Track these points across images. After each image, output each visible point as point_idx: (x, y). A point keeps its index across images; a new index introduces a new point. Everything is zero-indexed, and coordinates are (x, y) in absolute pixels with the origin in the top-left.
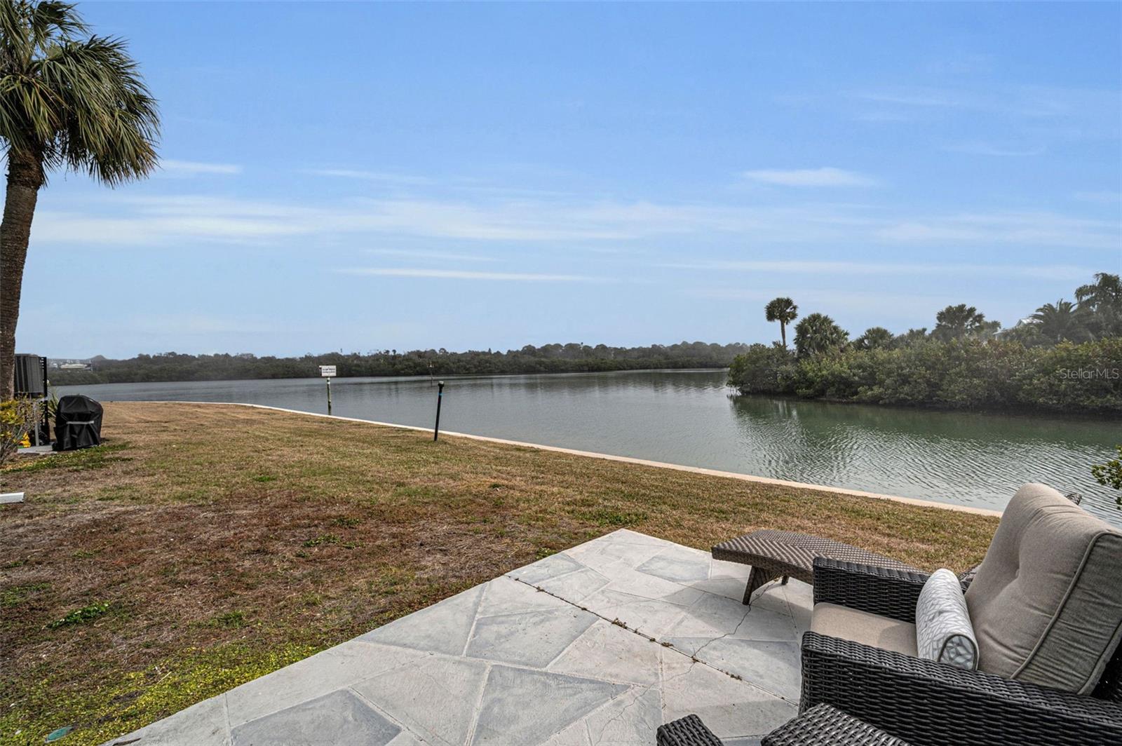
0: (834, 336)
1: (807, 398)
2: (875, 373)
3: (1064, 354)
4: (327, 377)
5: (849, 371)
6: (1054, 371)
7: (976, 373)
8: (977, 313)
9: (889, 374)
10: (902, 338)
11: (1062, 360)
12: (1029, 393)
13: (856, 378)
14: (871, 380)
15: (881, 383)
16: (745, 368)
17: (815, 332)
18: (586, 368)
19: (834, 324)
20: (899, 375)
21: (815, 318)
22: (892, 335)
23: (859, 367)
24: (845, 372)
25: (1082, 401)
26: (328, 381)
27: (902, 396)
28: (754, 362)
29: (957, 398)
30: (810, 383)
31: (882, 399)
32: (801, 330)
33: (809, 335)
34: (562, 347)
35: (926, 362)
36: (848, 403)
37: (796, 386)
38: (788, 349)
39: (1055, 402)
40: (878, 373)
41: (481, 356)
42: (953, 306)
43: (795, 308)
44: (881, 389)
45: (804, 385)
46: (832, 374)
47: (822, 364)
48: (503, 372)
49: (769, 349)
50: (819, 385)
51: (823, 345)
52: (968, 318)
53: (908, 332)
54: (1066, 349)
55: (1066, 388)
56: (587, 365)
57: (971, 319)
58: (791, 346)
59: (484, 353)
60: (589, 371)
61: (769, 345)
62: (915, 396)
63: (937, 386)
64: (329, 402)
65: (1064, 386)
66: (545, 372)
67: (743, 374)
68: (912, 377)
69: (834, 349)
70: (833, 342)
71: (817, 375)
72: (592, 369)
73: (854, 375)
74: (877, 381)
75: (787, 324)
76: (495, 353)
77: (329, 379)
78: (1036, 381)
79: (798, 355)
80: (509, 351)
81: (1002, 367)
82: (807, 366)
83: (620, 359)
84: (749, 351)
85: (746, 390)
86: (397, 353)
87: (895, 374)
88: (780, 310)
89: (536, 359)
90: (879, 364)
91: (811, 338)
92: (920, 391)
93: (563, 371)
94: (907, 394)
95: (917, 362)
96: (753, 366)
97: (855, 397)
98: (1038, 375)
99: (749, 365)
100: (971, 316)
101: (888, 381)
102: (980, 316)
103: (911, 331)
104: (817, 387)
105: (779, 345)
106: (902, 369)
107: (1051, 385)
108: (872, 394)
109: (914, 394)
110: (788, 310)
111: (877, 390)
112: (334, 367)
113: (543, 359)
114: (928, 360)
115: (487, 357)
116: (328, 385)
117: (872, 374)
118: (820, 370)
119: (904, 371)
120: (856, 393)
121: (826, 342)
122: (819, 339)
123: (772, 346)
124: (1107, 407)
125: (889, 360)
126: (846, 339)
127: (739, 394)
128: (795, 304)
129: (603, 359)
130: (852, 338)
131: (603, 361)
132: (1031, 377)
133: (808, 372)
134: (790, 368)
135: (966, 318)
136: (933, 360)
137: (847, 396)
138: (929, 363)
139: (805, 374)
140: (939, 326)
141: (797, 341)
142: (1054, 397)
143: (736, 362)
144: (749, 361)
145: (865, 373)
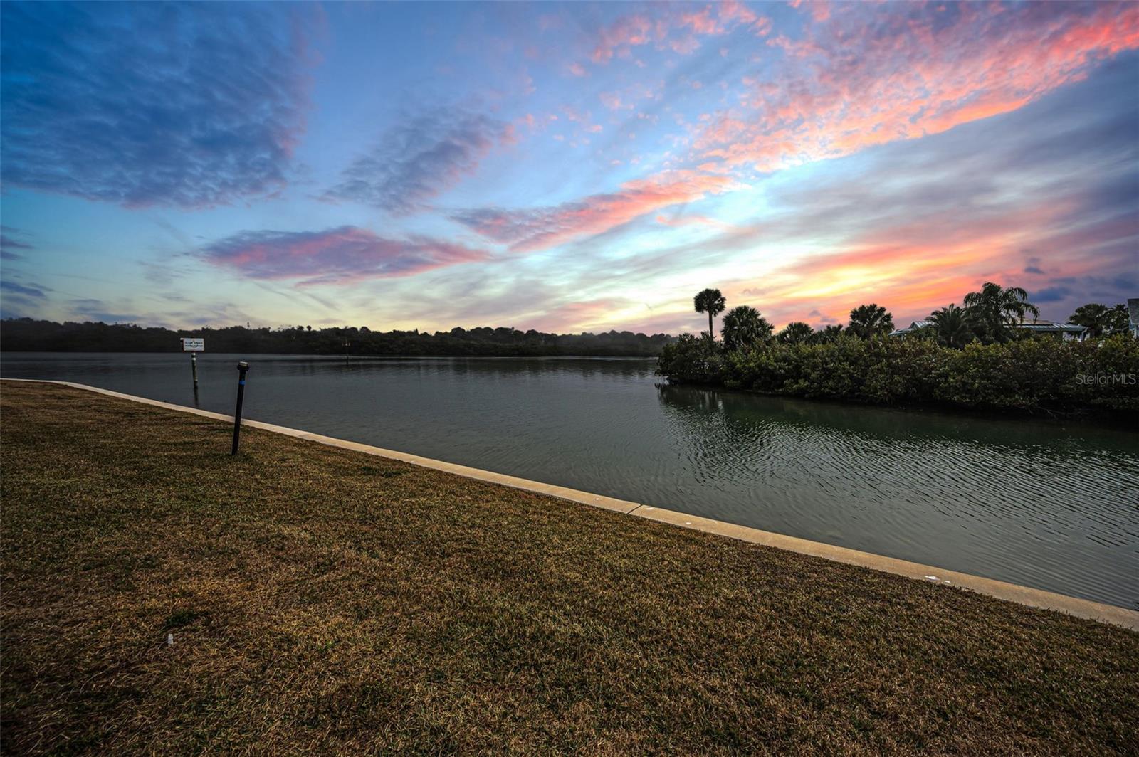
0: (759, 329)
1: (734, 390)
2: (801, 366)
3: (976, 354)
4: (193, 352)
5: (775, 364)
6: (967, 370)
7: (895, 370)
8: (886, 313)
9: (814, 367)
10: (820, 333)
11: (973, 359)
12: (944, 391)
13: (782, 371)
14: (796, 373)
15: (807, 377)
16: (674, 358)
17: (742, 324)
18: (516, 353)
19: (760, 317)
20: (824, 369)
21: (742, 311)
22: (813, 330)
23: (784, 360)
24: (772, 365)
25: (991, 400)
26: (193, 357)
27: (827, 390)
28: (683, 352)
29: (879, 393)
30: (736, 374)
31: (808, 393)
32: (729, 321)
33: (736, 328)
34: (493, 330)
35: (850, 357)
36: (773, 396)
37: (723, 377)
38: (715, 340)
39: (968, 400)
40: (803, 367)
41: (407, 337)
42: (866, 305)
43: (723, 300)
44: (807, 383)
45: (731, 377)
46: (759, 366)
47: (749, 356)
48: (429, 353)
49: (697, 339)
50: (746, 377)
51: (750, 338)
52: (878, 318)
53: (826, 328)
54: (978, 351)
55: (979, 387)
56: (518, 350)
57: (880, 319)
58: (719, 337)
59: (409, 333)
60: (519, 355)
61: (698, 335)
62: (839, 391)
63: (860, 382)
64: (195, 382)
65: (977, 385)
66: (474, 355)
67: (672, 363)
68: (836, 372)
69: (760, 342)
70: (758, 335)
71: (744, 366)
72: (522, 354)
73: (780, 368)
74: (802, 375)
75: (715, 315)
76: (422, 334)
77: (194, 354)
78: (952, 380)
79: (725, 347)
80: (437, 333)
81: (919, 365)
82: (736, 357)
83: (550, 344)
84: (678, 341)
85: (674, 379)
86: (312, 330)
87: (820, 368)
88: (708, 301)
89: (465, 342)
90: (804, 358)
91: (739, 330)
92: (843, 386)
93: (492, 355)
94: (831, 389)
95: (841, 357)
96: (682, 356)
97: (781, 390)
98: (952, 374)
99: (678, 355)
100: (881, 316)
101: (813, 375)
102: (889, 316)
103: (828, 327)
104: (744, 379)
105: (707, 336)
106: (827, 363)
107: (964, 384)
108: (799, 387)
109: (838, 389)
110: (716, 302)
111: (802, 384)
112: (202, 340)
113: (472, 342)
114: (851, 356)
115: (412, 337)
116: (193, 361)
117: (797, 367)
118: (747, 362)
119: (829, 366)
120: (782, 386)
121: (752, 334)
122: (746, 332)
123: (701, 336)
124: (1014, 406)
125: (814, 354)
126: (770, 333)
127: (667, 383)
128: (723, 296)
129: (533, 344)
130: (775, 332)
131: (535, 346)
132: (945, 375)
133: (736, 364)
134: (717, 359)
135: (876, 318)
136: (856, 355)
137: (773, 389)
138: (852, 359)
139: (732, 365)
140: (852, 324)
141: (725, 333)
142: (967, 395)
143: (665, 352)
144: (678, 351)
145: (790, 367)
